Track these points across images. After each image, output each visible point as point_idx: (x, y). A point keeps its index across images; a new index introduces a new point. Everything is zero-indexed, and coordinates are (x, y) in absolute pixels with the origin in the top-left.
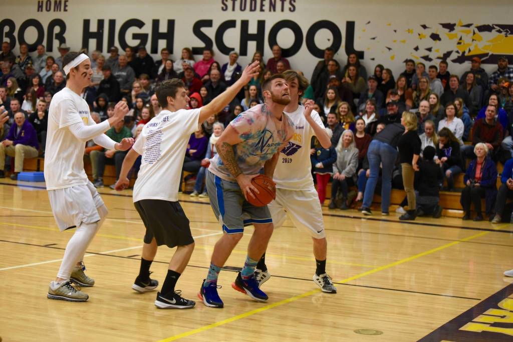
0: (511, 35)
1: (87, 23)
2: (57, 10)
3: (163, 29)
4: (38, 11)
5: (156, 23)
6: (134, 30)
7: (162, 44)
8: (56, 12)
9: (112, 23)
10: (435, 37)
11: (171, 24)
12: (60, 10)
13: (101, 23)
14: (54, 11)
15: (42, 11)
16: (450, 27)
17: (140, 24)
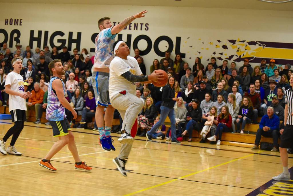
0: (266, 48)
1: (32, 32)
2: (16, 25)
3: (75, 37)
4: (5, 24)
5: (71, 34)
6: (58, 37)
7: (74, 46)
8: (15, 26)
9: (46, 33)
10: (225, 47)
11: (79, 34)
12: (18, 25)
13: (40, 32)
14: (14, 25)
15: (7, 25)
16: (233, 42)
17: (62, 34)
